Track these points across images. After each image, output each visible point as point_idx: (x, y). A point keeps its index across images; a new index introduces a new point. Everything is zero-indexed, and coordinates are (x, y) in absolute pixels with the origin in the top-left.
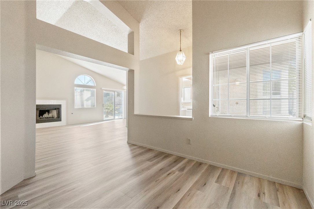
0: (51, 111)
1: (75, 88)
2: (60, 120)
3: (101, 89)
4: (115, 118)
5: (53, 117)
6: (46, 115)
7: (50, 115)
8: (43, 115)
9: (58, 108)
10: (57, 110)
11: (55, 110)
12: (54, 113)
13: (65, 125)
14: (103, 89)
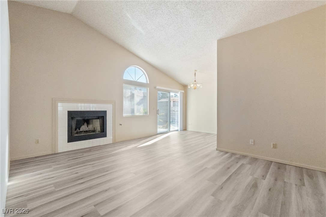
0: (91, 120)
1: (124, 85)
2: (105, 136)
3: (155, 88)
4: (171, 130)
5: (94, 131)
6: (84, 128)
7: (91, 127)
8: (80, 127)
9: (102, 116)
10: (101, 120)
11: (98, 120)
12: (96, 124)
13: (111, 142)
14: (158, 87)
